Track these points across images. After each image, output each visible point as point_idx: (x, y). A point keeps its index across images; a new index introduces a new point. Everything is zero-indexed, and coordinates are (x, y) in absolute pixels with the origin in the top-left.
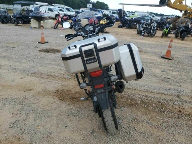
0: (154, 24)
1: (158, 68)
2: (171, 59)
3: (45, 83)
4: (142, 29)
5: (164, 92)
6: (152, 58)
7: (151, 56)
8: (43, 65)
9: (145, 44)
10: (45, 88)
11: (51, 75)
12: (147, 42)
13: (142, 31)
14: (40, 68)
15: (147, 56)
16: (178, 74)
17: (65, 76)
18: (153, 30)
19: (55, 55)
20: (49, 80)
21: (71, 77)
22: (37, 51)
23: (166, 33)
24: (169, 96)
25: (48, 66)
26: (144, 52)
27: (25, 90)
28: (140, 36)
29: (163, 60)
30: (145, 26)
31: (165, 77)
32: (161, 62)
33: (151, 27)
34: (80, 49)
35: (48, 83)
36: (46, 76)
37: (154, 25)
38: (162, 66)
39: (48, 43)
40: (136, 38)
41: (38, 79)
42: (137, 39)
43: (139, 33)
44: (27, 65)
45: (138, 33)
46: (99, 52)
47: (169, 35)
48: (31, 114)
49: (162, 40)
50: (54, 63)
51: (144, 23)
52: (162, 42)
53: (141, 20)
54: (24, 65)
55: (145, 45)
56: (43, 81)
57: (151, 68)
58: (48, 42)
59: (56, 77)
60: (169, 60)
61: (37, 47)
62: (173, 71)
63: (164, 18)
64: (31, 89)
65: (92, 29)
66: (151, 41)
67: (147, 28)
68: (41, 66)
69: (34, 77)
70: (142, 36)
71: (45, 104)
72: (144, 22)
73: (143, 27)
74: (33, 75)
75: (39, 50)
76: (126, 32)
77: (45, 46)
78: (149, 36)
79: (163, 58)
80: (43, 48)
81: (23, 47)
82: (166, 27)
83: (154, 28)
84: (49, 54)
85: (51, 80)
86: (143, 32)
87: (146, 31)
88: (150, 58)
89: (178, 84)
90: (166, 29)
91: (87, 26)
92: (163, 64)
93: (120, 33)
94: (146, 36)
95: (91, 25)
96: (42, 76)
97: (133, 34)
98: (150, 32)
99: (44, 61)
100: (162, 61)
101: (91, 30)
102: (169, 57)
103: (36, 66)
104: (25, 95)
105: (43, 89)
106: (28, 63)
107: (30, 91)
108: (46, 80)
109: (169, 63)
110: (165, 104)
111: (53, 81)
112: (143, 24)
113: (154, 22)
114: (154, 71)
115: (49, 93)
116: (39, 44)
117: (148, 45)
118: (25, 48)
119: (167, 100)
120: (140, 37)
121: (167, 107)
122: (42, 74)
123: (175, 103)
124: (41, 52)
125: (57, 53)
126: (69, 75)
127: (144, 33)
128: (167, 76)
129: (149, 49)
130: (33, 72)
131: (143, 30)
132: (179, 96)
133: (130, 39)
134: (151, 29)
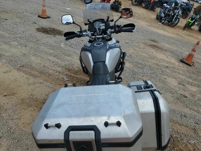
0: (179, 11)
1: (175, 78)
2: (192, 65)
3: (34, 84)
4: (163, 15)
5: (179, 119)
6: (168, 60)
7: (169, 57)
8: (36, 53)
9: (164, 36)
10: (32, 94)
11: (44, 72)
12: (166, 33)
13: (162, 17)
14: (33, 58)
15: (164, 56)
16: (197, 91)
17: (61, 76)
18: (176, 19)
19: (55, 39)
20: (40, 81)
21: (68, 79)
22: (34, 30)
23: (190, 25)
24: (184, 127)
25: (43, 55)
26: (161, 49)
27: (6, 94)
28: (159, 23)
29: (182, 65)
30: (167, 12)
31: (182, 94)
32: (180, 68)
33: (175, 14)
34: (67, 133)
35: (37, 85)
36: (37, 73)
37: (178, 13)
38: (179, 74)
39: (49, 19)
40: (154, 25)
41: (26, 76)
42: (155, 27)
43: (159, 18)
44: (17, 50)
45: (157, 19)
46: (103, 147)
47: (192, 27)
48: (5, 140)
49: (183, 32)
50: (52, 51)
51: (168, 8)
52: (183, 35)
53: (165, 4)
54: (14, 50)
55: (164, 38)
56: (32, 80)
57: (166, 77)
58: (50, 17)
59: (50, 77)
60: (189, 66)
61: (36, 23)
62: (191, 84)
63: (191, 4)
64: (14, 92)
65: (104, 27)
66: (170, 33)
67: (169, 15)
68: (35, 55)
69: (22, 73)
70: (161, 24)
71: (27, 122)
72: (167, 6)
73: (164, 13)
74: (21, 68)
75: (37, 28)
76: (144, 15)
77: (45, 23)
78: (169, 25)
79: (182, 61)
80: (42, 26)
81: (18, 20)
82: (192, 18)
83: (177, 16)
84: (48, 35)
85: (42, 81)
86: (163, 20)
87: (168, 18)
88: (166, 59)
89: (196, 109)
90: (191, 20)
91: (97, 22)
92: (181, 72)
93: (137, 15)
94: (166, 24)
95: (103, 22)
96: (33, 72)
97: (151, 19)
98: (172, 21)
99: (40, 47)
100: (180, 66)
101: (101, 28)
102: (189, 62)
103: (28, 54)
104: (4, 102)
105: (30, 94)
106: (20, 47)
107: (12, 96)
108: (37, 80)
109: (188, 72)
110: (178, 140)
111: (45, 82)
112: (165, 10)
113: (178, 9)
114: (169, 81)
115: (36, 103)
116: (39, 18)
117: (166, 39)
118: (19, 23)
119: (181, 134)
120: (159, 25)
121: (179, 147)
122: (33, 69)
123: (189, 142)
124: (38, 31)
125: (57, 36)
126: (66, 75)
127: (165, 20)
128: (185, 92)
129: (167, 46)
130: (22, 64)
131: (165, 17)
132: (196, 130)
133: (147, 26)
134: (173, 16)
